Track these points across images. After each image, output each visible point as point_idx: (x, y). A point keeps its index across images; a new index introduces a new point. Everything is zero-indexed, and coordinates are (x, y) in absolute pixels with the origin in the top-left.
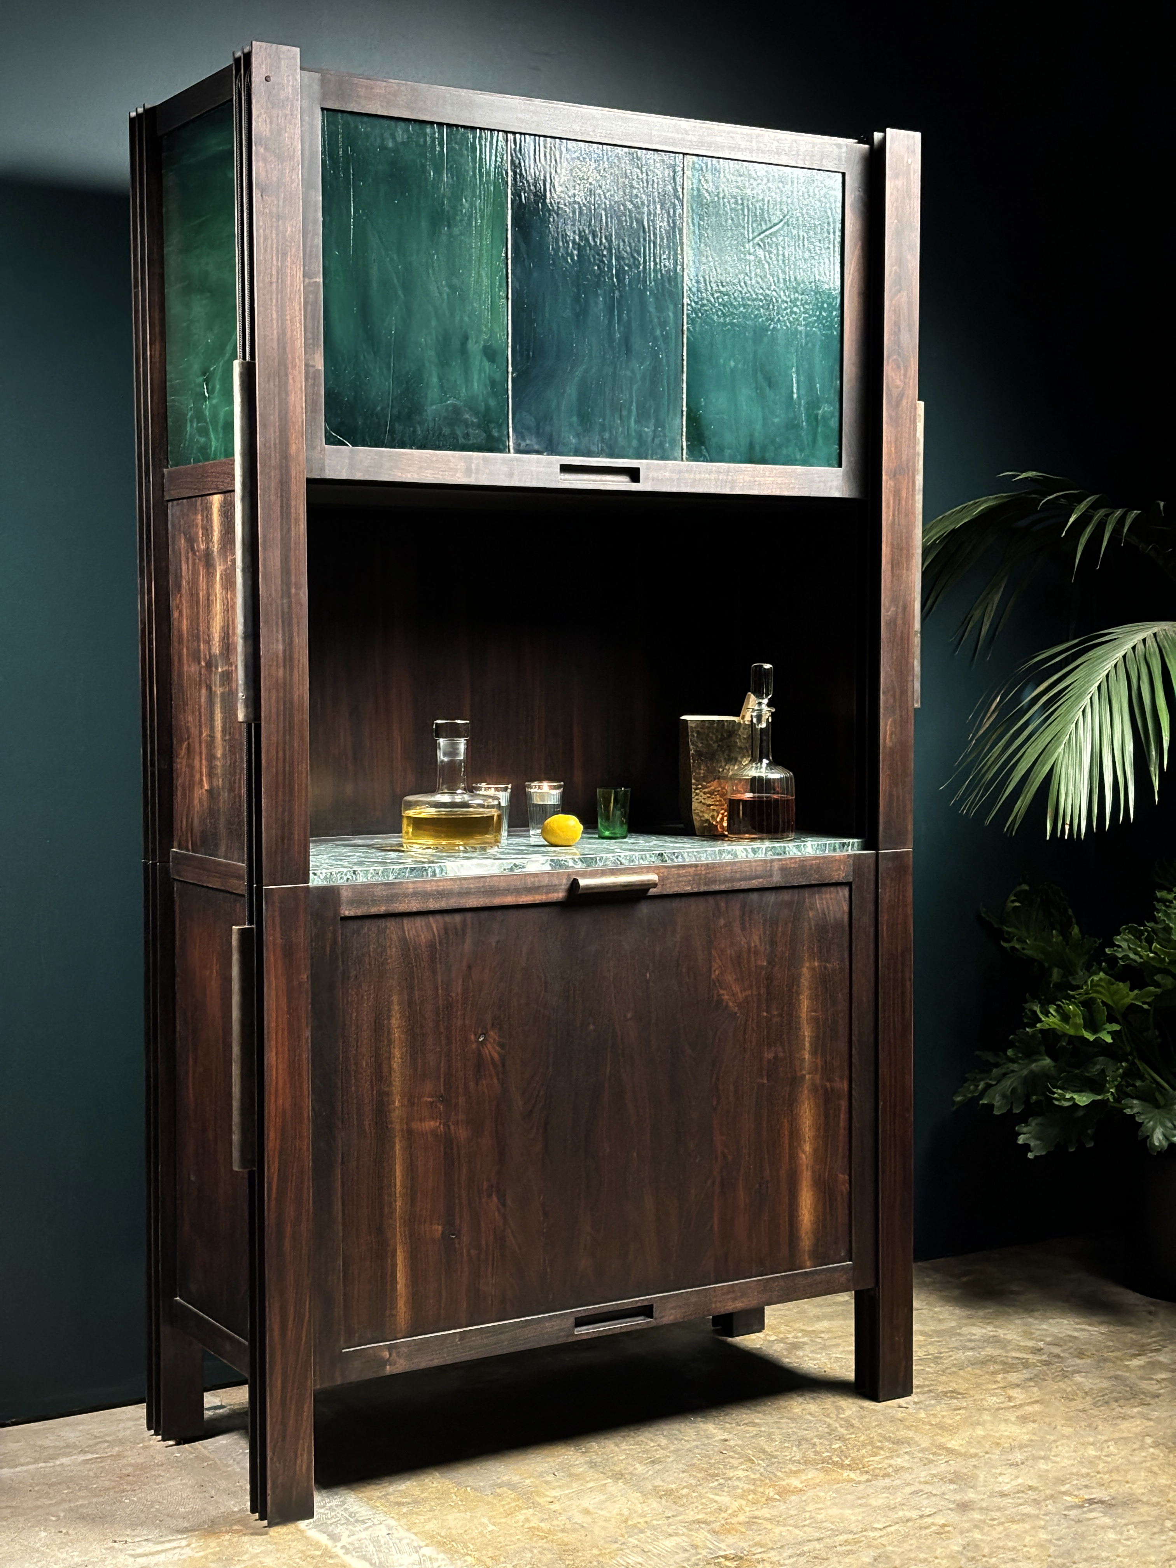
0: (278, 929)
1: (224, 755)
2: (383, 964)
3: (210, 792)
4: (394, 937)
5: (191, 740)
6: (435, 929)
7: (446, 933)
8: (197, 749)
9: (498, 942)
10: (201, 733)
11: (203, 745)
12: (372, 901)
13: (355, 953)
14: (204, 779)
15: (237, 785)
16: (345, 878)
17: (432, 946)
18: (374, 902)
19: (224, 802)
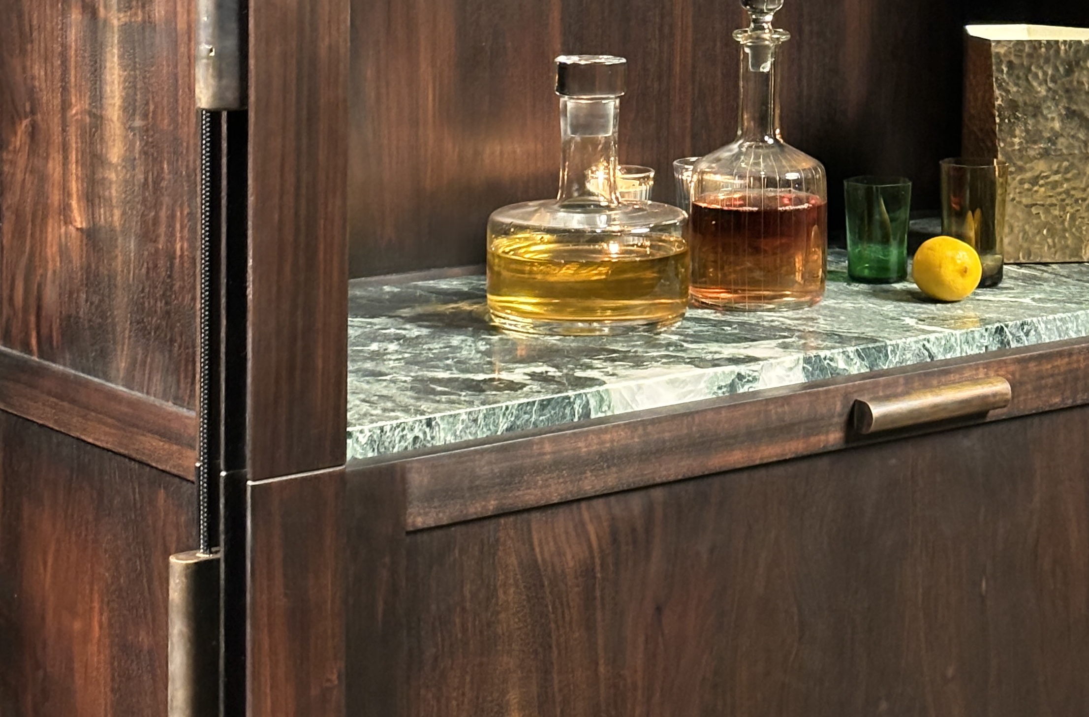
0: (278, 574)
1: (129, 161)
2: (489, 625)
3: (91, 235)
4: (513, 560)
5: (39, 117)
6: (593, 538)
7: (615, 540)
8: (57, 139)
9: (712, 550)
10: (65, 106)
11: (72, 130)
12: (470, 489)
13: (433, 607)
14: (74, 203)
15: (162, 229)
16: (410, 437)
17: (587, 572)
18: (476, 490)
19: (127, 263)
